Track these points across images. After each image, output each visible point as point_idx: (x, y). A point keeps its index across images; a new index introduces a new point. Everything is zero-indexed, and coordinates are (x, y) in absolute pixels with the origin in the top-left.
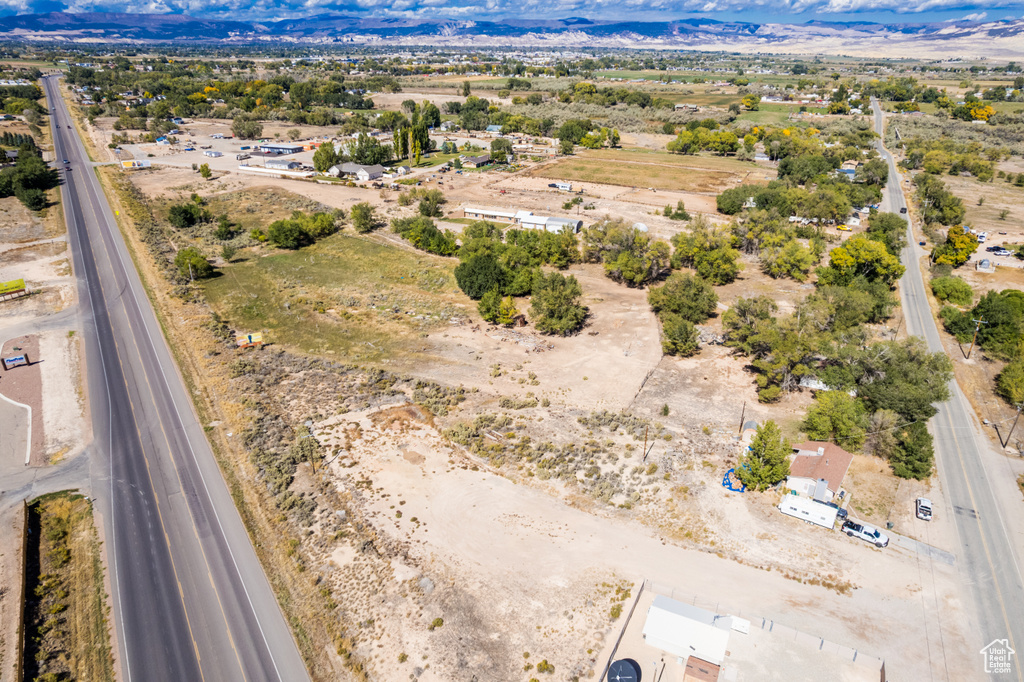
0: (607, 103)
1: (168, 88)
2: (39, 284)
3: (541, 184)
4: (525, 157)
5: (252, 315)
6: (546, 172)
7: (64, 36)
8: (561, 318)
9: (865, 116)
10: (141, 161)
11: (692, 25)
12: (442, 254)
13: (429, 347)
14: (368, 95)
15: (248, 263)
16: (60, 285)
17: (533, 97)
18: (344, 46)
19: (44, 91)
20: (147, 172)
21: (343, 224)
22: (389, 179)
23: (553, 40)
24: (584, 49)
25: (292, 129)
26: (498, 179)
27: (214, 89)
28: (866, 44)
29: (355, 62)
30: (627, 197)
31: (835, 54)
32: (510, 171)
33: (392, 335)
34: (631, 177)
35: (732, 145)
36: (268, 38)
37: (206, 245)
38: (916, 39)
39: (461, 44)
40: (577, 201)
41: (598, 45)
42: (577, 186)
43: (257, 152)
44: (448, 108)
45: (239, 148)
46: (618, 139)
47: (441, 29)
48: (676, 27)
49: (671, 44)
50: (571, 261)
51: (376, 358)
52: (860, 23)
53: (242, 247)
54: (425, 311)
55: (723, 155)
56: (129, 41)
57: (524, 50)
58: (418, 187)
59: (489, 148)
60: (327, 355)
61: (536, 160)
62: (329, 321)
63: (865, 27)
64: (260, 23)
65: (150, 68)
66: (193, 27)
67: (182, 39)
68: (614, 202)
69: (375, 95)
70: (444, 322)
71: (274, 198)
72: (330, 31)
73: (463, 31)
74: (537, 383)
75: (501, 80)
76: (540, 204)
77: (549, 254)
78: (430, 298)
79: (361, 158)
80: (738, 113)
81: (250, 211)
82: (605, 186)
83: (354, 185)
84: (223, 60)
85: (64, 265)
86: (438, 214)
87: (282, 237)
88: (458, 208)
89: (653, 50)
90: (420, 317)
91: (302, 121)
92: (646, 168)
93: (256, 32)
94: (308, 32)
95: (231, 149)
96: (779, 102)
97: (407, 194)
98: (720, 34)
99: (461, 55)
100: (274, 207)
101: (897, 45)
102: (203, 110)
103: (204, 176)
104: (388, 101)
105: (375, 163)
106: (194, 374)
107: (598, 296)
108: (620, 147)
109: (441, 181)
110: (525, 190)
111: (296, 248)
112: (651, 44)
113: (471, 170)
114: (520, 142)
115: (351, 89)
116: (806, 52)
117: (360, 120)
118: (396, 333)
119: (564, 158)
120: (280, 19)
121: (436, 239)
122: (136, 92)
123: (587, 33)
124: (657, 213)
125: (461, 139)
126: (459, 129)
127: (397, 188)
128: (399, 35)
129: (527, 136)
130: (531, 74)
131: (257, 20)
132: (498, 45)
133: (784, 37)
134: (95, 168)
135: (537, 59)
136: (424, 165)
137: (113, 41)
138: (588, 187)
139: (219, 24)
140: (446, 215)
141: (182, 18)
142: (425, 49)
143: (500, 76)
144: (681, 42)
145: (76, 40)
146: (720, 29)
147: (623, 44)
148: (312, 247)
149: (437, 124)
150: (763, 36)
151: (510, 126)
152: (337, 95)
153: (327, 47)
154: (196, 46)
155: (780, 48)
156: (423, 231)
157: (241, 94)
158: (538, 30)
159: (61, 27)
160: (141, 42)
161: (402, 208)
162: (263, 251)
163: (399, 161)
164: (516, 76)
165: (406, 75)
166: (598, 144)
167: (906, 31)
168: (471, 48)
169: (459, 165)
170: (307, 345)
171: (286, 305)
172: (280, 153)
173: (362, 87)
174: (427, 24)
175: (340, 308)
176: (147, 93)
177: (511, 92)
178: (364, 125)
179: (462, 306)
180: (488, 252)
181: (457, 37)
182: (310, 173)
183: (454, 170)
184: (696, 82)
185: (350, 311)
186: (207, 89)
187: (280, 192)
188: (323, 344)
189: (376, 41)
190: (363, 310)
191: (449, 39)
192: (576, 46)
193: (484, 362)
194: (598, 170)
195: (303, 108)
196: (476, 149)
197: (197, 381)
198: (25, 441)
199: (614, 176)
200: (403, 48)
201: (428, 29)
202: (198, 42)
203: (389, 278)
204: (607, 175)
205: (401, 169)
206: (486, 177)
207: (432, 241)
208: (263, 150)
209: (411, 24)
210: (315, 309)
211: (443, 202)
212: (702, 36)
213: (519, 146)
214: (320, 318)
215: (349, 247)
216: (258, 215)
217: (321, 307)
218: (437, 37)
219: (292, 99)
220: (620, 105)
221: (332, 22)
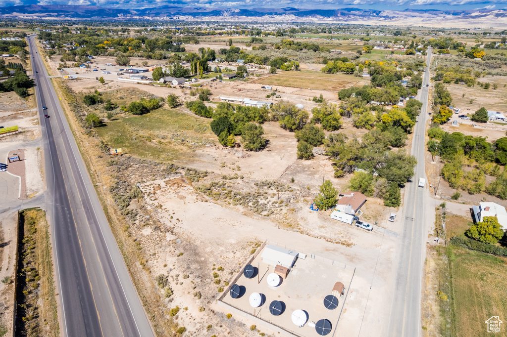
0: (298, 49)
1: (87, 42)
2: (24, 128)
3: (258, 86)
4: (253, 74)
5: (118, 142)
6: (262, 81)
7: (38, 16)
10: (72, 76)
11: (347, 12)
12: (207, 117)
13: (196, 155)
14: (183, 45)
15: (118, 121)
16: (34, 129)
17: (262, 47)
18: (175, 21)
19: (28, 43)
20: (75, 81)
21: (163, 104)
22: (187, 84)
23: (278, 18)
24: (293, 23)
25: (144, 61)
26: (239, 84)
27: (109, 42)
28: (434, 20)
29: (179, 29)
30: (297, 93)
31: (418, 25)
32: (245, 81)
33: (179, 151)
34: (301, 84)
35: (352, 69)
36: (137, 17)
37: (100, 113)
38: (459, 18)
39: (232, 21)
40: (274, 94)
41: (300, 21)
42: (274, 88)
43: (127, 72)
44: (220, 52)
45: (118, 70)
46: (299, 66)
47: (223, 13)
48: (339, 12)
49: (336, 21)
50: (265, 120)
51: (171, 160)
52: (432, 10)
53: (117, 114)
54: (196, 141)
55: (348, 74)
56: (69, 19)
57: (263, 23)
58: (199, 88)
59: (236, 70)
60: (149, 158)
61: (258, 76)
62: (152, 145)
63: (434, 12)
64: (134, 10)
65: (79, 32)
66: (101, 12)
67: (95, 18)
68: (290, 95)
69: (187, 45)
70: (204, 145)
71: (133, 93)
72: (168, 14)
73: (233, 14)
74: (240, 170)
75: (249, 38)
76: (255, 96)
78: (199, 135)
79: (175, 75)
80: (361, 54)
81: (121, 98)
82: (288, 88)
83: (171, 87)
84: (115, 28)
85: (36, 121)
86: (207, 100)
87: (135, 109)
88: (217, 97)
89: (327, 24)
90: (193, 143)
91: (150, 57)
92: (309, 79)
93: (132, 14)
94: (157, 14)
95: (114, 70)
96: (383, 49)
97: (194, 91)
98: (361, 16)
99: (232, 26)
100: (133, 96)
101: (449, 21)
102: (103, 52)
103: (101, 82)
104: (192, 48)
105: (181, 77)
106: (91, 165)
108: (300, 70)
109: (211, 85)
110: (250, 90)
111: (141, 114)
112: (326, 20)
113: (226, 80)
114: (252, 68)
115: (175, 42)
116: (403, 25)
117: (177, 57)
118: (181, 150)
119: (272, 75)
120: (143, 8)
121: (204, 110)
122: (71, 44)
123: (295, 15)
124: (310, 100)
125: (224, 66)
126: (224, 61)
127: (191, 88)
128: (202, 16)
129: (256, 65)
130: (264, 35)
132: (250, 21)
133: (393, 17)
134: (51, 79)
135: (269, 28)
136: (204, 78)
137: (61, 19)
138: (280, 88)
139: (113, 10)
140: (211, 100)
141: (95, 8)
142: (214, 23)
143: (249, 36)
144: (341, 20)
145: (43, 19)
146: (361, 13)
147: (312, 21)
148: (149, 114)
149: (214, 59)
150: (383, 17)
151: (248, 60)
152: (168, 45)
153: (166, 22)
154: (102, 21)
155: (391, 23)
156: (199, 107)
157: (122, 45)
158: (271, 14)
159: (36, 12)
160: (75, 19)
161: (192, 97)
162: (126, 115)
163: (193, 76)
164: (256, 36)
165: (203, 35)
166: (289, 69)
167: (454, 14)
168: (237, 23)
169: (221, 78)
170: (141, 154)
171: (134, 138)
172: (138, 72)
173: (180, 41)
174: (216, 11)
175: (158, 140)
176: (77, 44)
177: (252, 44)
178: (178, 59)
180: (226, 115)
181: (230, 17)
182: (151, 81)
183: (218, 80)
184: (344, 39)
185: (162, 140)
186: (106, 42)
187: (136, 90)
188: (149, 154)
189: (190, 19)
190: (168, 140)
191: (227, 18)
192: (290, 21)
193: (218, 161)
194: (286, 80)
195: (151, 51)
196: (230, 71)
197: (92, 168)
198: (18, 189)
199: (294, 83)
200: (203, 22)
201: (216, 13)
202: (103, 19)
203: (182, 127)
204: (290, 83)
205: (193, 80)
206: (232, 83)
207: (202, 111)
208: (130, 71)
209: (208, 11)
210: (147, 140)
211: (211, 94)
212: (352, 17)
213: (251, 69)
214: (149, 143)
215: (165, 114)
216: (125, 100)
217: (149, 139)
218: (221, 17)
219: (146, 47)
220: (305, 50)
221: (169, 9)
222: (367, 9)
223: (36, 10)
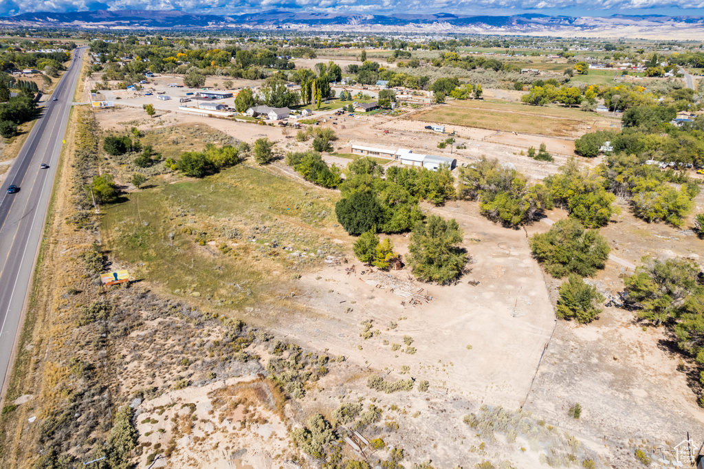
0: (469, 68)
3: (418, 126)
4: (406, 104)
6: (423, 116)
7: (105, 25)
8: (440, 266)
9: (678, 79)
10: (107, 102)
11: (526, 19)
12: (328, 187)
14: (292, 60)
15: (155, 189)
17: (412, 63)
18: (284, 31)
20: (110, 110)
22: (293, 119)
23: (427, 28)
24: (449, 34)
27: (183, 54)
28: (657, 30)
29: (288, 40)
30: (493, 139)
31: (634, 37)
32: (393, 115)
35: (576, 99)
36: (233, 26)
38: (696, 27)
39: (363, 31)
40: (450, 142)
41: (459, 32)
42: (449, 129)
43: (198, 97)
44: (349, 69)
45: (185, 94)
46: (481, 92)
47: (350, 20)
48: (515, 20)
49: (510, 31)
50: (447, 198)
52: (653, 16)
53: (156, 174)
55: (569, 106)
56: (144, 28)
57: (407, 34)
58: (315, 126)
59: (377, 97)
60: (191, 298)
61: (414, 107)
63: (657, 19)
64: (229, 16)
65: (149, 43)
66: (186, 19)
67: (178, 27)
68: (482, 143)
69: (297, 59)
72: (275, 22)
73: (364, 22)
75: (390, 52)
76: (418, 143)
77: (427, 191)
79: (274, 102)
80: (572, 76)
81: (175, 142)
82: (473, 129)
83: (264, 123)
86: (328, 149)
87: (189, 167)
88: (347, 145)
89: (498, 36)
90: (296, 254)
92: (506, 115)
93: (226, 22)
94: (261, 22)
95: (179, 94)
96: (602, 68)
97: (305, 132)
98: (547, 24)
99: (362, 37)
101: (682, 31)
103: (150, 114)
104: (305, 64)
105: (284, 106)
107: (474, 236)
108: (482, 99)
109: (336, 122)
110: (404, 132)
112: (496, 31)
113: (362, 113)
114: (402, 94)
115: (280, 56)
116: (611, 36)
117: (280, 76)
120: (243, 14)
121: (323, 173)
122: (131, 57)
123: (451, 24)
124: (522, 154)
125: (356, 90)
126: (355, 83)
127: (298, 127)
128: (321, 24)
129: (408, 89)
130: (411, 48)
131: (228, 14)
132: (388, 32)
133: (594, 27)
134: (72, 107)
135: (416, 40)
136: (323, 109)
137: (134, 28)
138: (459, 129)
139: (202, 16)
140: (335, 150)
141: (179, 14)
142: (338, 33)
143: (389, 50)
144: (518, 30)
145: (111, 28)
146: (547, 21)
147: (476, 31)
149: (339, 80)
150: (578, 26)
151: (395, 81)
152: (269, 59)
153: (272, 31)
154: (186, 31)
155: (592, 33)
156: (312, 165)
157: (202, 58)
158: (417, 22)
159: (104, 20)
160: (151, 28)
161: (299, 143)
163: (304, 106)
164: (401, 50)
165: (322, 48)
166: (465, 96)
167: (689, 21)
168: (370, 33)
169: (351, 110)
170: (175, 283)
172: (214, 98)
173: (288, 55)
174: (340, 17)
176: (138, 57)
177: (396, 60)
179: (340, 242)
181: (360, 26)
182: (232, 114)
183: (347, 113)
186: (179, 54)
187: (204, 128)
189: (305, 28)
191: (354, 27)
192: (443, 32)
193: (355, 316)
194: (466, 116)
195: (243, 68)
196: (367, 98)
200: (323, 33)
201: (341, 20)
202: (188, 28)
203: (276, 209)
204: (474, 120)
205: (305, 112)
206: (373, 119)
207: (319, 174)
208: (202, 95)
209: (329, 17)
210: (197, 240)
212: (533, 26)
213: (400, 96)
218: (347, 26)
219: (237, 62)
220: (479, 69)
221: (277, 15)
222: (556, 15)
223: (103, 17)
